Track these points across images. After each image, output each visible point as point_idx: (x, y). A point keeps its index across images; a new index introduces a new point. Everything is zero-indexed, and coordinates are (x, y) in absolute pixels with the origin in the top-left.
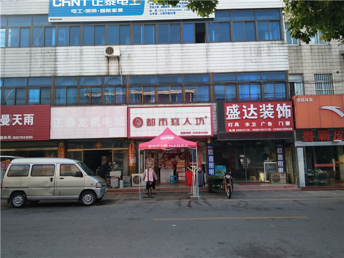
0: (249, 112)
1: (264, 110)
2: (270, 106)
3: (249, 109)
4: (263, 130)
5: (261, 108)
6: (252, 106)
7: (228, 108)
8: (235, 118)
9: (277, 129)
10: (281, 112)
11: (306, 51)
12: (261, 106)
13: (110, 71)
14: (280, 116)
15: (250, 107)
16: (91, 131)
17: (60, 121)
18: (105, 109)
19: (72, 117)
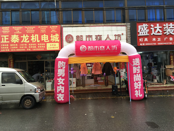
0: (155, 30)
1: (167, 28)
2: (171, 25)
3: (155, 27)
4: (166, 44)
5: (165, 27)
6: (158, 25)
7: (139, 26)
8: (145, 35)
12: (164, 25)
16: (32, 46)
17: (7, 37)
18: (43, 28)
19: (16, 34)
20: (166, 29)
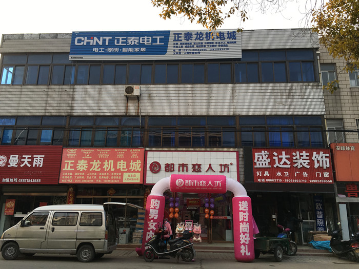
0: (280, 160)
1: (299, 158)
2: (304, 153)
3: (280, 157)
4: (297, 181)
5: (294, 156)
6: (284, 153)
7: (256, 154)
8: (264, 166)
9: (314, 181)
10: (318, 162)
11: (346, 94)
12: (294, 154)
13: (129, 111)
14: (316, 166)
15: (282, 155)
16: (104, 176)
17: (71, 163)
18: (121, 152)
19: (85, 159)
20: (296, 159)
